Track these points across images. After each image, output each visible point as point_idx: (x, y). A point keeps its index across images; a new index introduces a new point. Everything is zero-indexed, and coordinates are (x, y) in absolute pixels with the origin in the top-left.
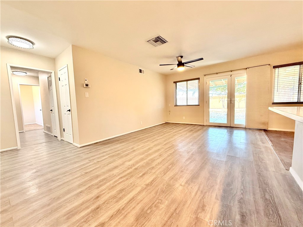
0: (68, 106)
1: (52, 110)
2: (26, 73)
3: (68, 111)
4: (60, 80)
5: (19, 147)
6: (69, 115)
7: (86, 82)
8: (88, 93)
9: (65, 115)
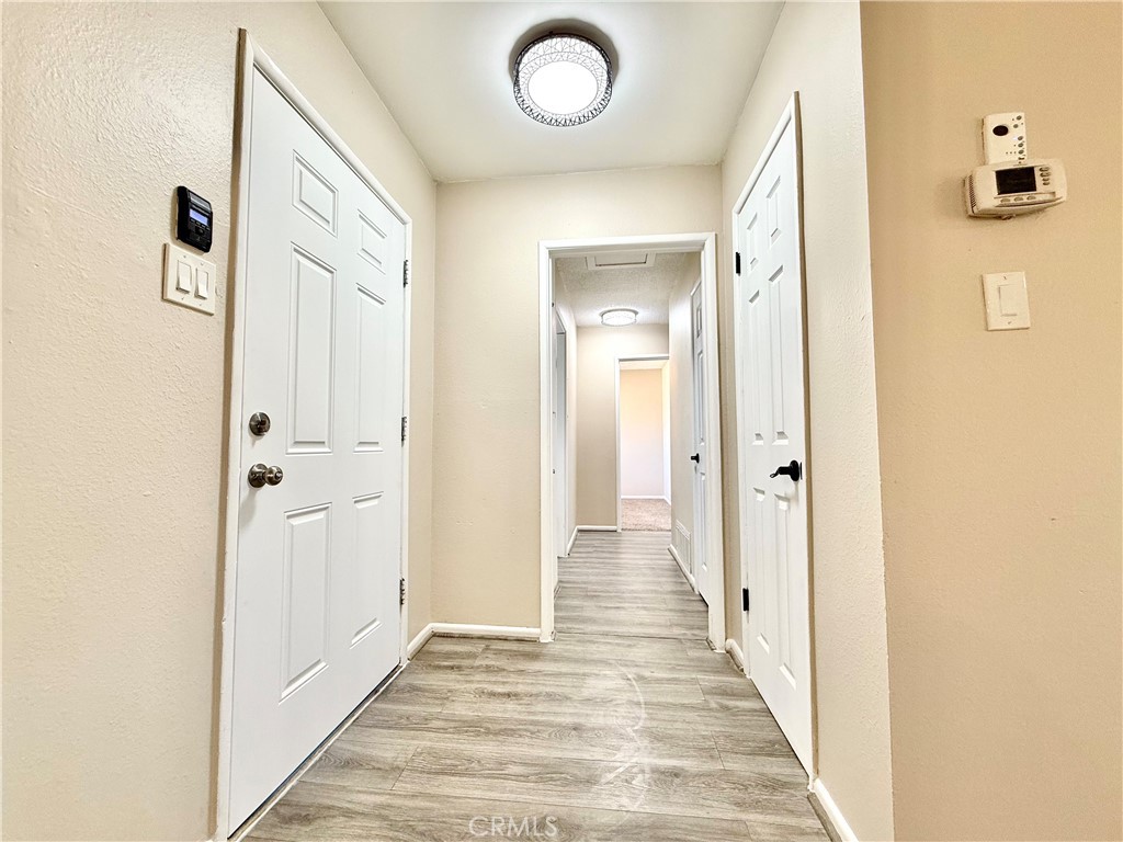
0: (781, 434)
1: (696, 458)
2: (636, 313)
3: (782, 471)
4: (738, 271)
5: (545, 632)
6: (783, 505)
7: (1005, 155)
8: (1018, 280)
9: (760, 497)
